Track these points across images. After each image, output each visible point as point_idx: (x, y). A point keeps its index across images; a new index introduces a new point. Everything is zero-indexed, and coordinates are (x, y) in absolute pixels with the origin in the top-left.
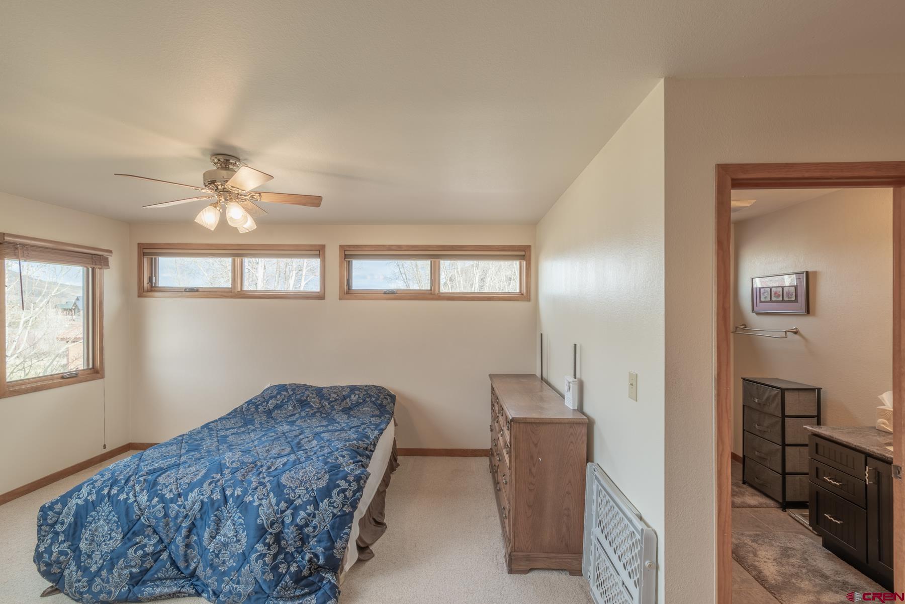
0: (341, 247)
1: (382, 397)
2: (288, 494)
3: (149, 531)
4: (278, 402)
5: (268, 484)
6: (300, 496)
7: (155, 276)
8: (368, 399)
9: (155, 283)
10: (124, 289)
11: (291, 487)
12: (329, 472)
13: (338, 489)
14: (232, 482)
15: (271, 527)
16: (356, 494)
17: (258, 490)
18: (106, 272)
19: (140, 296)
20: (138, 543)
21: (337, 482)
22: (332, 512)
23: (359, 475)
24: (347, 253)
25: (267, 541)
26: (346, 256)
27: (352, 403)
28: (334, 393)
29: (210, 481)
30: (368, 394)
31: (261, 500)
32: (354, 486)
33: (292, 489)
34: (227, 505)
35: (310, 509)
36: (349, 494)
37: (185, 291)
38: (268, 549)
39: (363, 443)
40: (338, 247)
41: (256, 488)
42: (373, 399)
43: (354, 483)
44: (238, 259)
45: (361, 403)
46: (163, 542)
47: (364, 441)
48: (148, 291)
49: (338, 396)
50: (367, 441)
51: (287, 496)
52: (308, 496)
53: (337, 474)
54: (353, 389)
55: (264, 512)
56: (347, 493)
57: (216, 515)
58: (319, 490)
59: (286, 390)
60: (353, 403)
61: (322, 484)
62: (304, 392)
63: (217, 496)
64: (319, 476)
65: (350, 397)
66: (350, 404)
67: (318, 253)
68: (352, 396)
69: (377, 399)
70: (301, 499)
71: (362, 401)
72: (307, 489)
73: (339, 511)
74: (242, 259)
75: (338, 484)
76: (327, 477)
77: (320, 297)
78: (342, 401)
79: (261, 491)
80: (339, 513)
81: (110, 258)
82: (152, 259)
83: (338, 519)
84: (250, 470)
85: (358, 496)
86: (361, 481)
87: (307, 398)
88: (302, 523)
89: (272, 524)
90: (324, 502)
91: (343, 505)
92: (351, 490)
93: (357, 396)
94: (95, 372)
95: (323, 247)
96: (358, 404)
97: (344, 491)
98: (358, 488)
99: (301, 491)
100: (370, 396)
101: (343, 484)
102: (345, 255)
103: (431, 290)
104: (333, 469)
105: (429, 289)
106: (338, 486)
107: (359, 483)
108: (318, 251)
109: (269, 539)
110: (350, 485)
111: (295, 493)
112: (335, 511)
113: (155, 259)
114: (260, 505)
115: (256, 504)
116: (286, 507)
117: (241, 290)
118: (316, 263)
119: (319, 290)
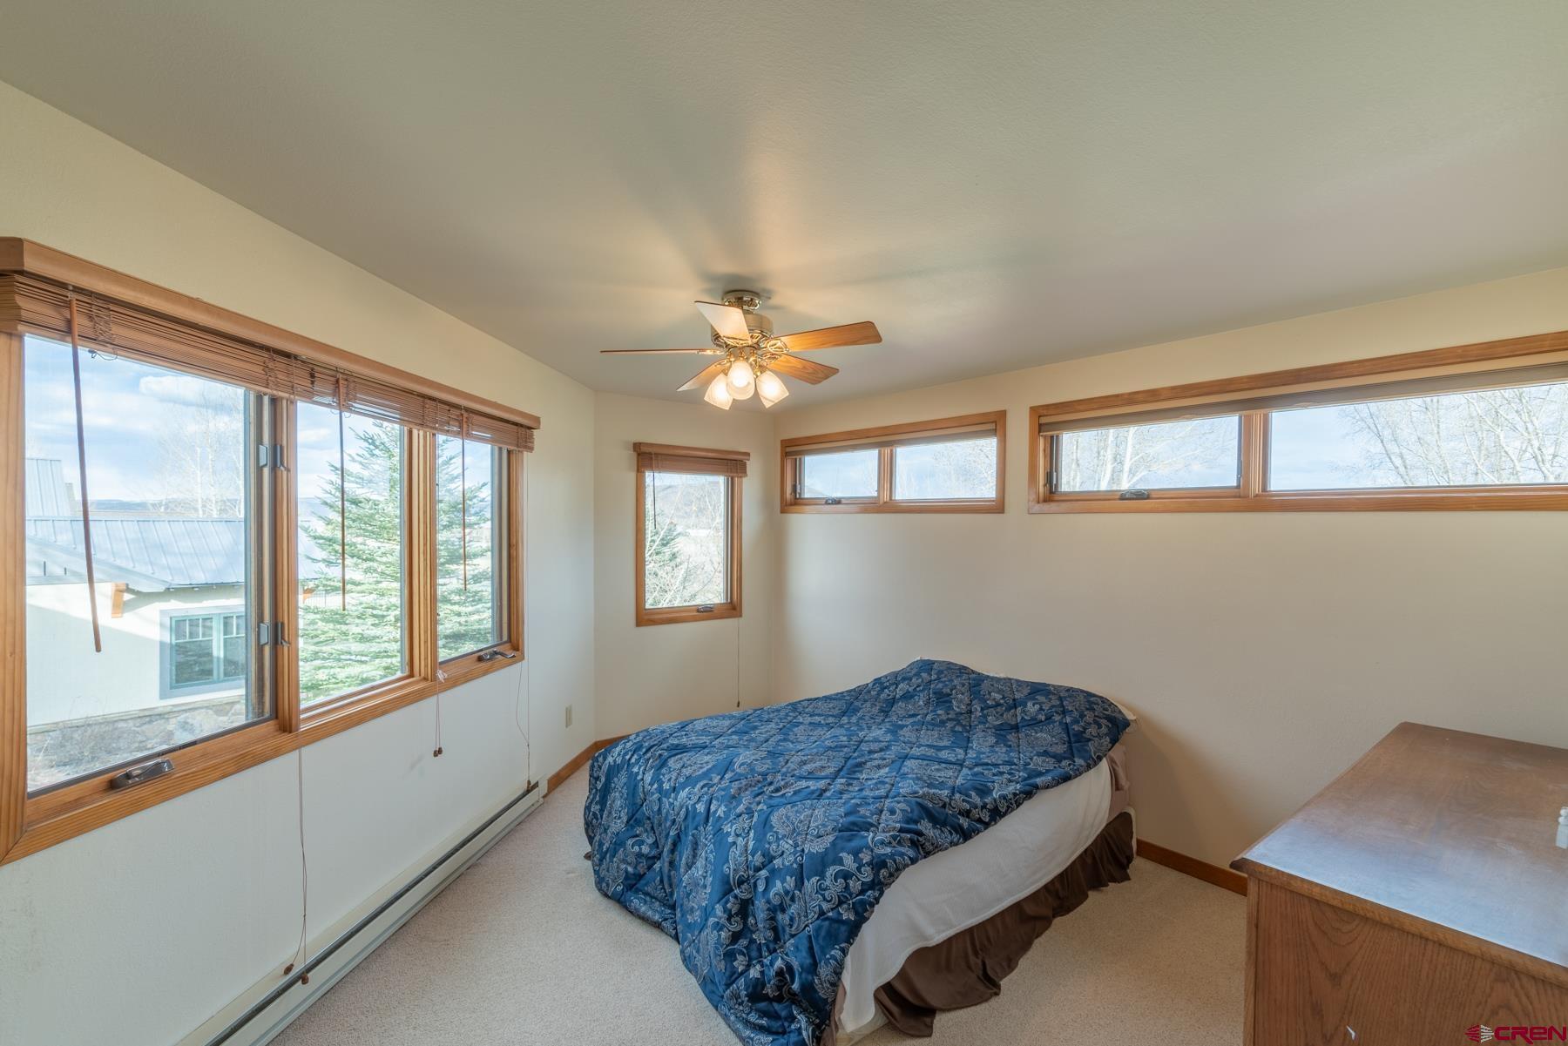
0: (1033, 409)
1: (1089, 717)
2: (770, 843)
3: (648, 825)
4: (910, 689)
5: (756, 814)
6: (783, 853)
7: (800, 484)
8: (1057, 718)
9: (800, 494)
10: (766, 503)
11: (777, 833)
12: (840, 831)
13: (838, 868)
14: (723, 793)
15: (739, 887)
16: (867, 891)
17: (741, 818)
18: (744, 480)
19: (783, 511)
20: (637, 836)
21: (841, 855)
22: (820, 905)
23: (883, 858)
24: (1043, 420)
25: (729, 905)
26: (1041, 428)
27: (1023, 718)
28: (999, 691)
29: (705, 782)
30: (1063, 706)
31: (738, 835)
32: (867, 875)
33: (777, 837)
34: (707, 825)
35: (790, 882)
36: (855, 886)
37: (827, 503)
38: (728, 919)
39: (963, 800)
40: (1028, 410)
41: (740, 815)
42: (1068, 720)
43: (868, 868)
44: (887, 450)
45: (1041, 721)
46: (658, 847)
47: (970, 797)
48: (791, 505)
49: (1004, 698)
50: (977, 800)
51: (767, 846)
52: (792, 858)
53: (850, 840)
54: (1038, 690)
55: (735, 857)
56: (851, 883)
57: (693, 835)
58: (811, 855)
59: (929, 671)
60: (1026, 717)
61: (817, 847)
62: (953, 681)
63: (701, 807)
64: (822, 831)
65: (1025, 706)
66: (1019, 719)
67: (992, 426)
68: (1030, 704)
69: (1076, 721)
70: (783, 860)
71: (1043, 718)
72: (796, 846)
73: (832, 909)
74: (891, 451)
75: (841, 858)
76: (831, 838)
77: (997, 507)
78: (1008, 709)
79: (744, 822)
80: (830, 914)
81: (748, 463)
82: (796, 459)
83: (827, 923)
84: (753, 784)
85: (869, 896)
86: (883, 871)
87: (951, 690)
88: (776, 901)
89: (740, 883)
90: (811, 882)
91: (840, 903)
92: (859, 880)
93: (1037, 707)
94: (732, 608)
95: (1002, 415)
96: (1034, 723)
97: (846, 876)
98: (873, 880)
99: (786, 845)
100: (1064, 712)
101: (849, 861)
102: (1040, 425)
103: (1238, 487)
104: (851, 827)
105: (1235, 484)
106: (841, 860)
107: (878, 872)
108: (993, 424)
109: (732, 905)
110: (859, 869)
111: (779, 845)
112: (825, 906)
113: (800, 459)
114: (734, 843)
115: (730, 839)
116: (762, 863)
117: (891, 499)
118: (989, 445)
119: (994, 496)
